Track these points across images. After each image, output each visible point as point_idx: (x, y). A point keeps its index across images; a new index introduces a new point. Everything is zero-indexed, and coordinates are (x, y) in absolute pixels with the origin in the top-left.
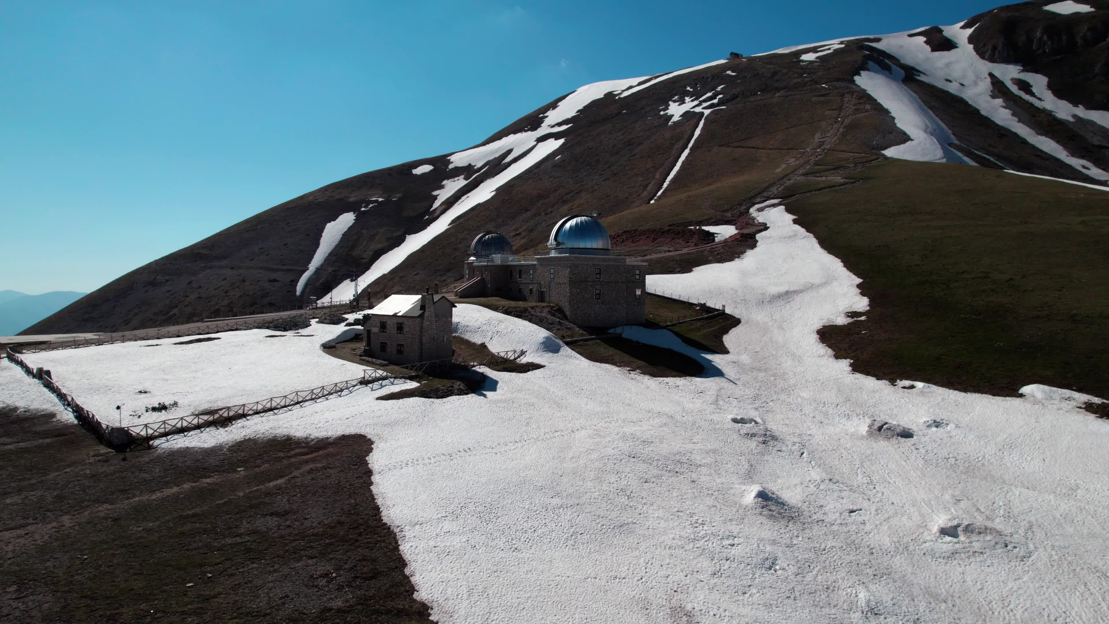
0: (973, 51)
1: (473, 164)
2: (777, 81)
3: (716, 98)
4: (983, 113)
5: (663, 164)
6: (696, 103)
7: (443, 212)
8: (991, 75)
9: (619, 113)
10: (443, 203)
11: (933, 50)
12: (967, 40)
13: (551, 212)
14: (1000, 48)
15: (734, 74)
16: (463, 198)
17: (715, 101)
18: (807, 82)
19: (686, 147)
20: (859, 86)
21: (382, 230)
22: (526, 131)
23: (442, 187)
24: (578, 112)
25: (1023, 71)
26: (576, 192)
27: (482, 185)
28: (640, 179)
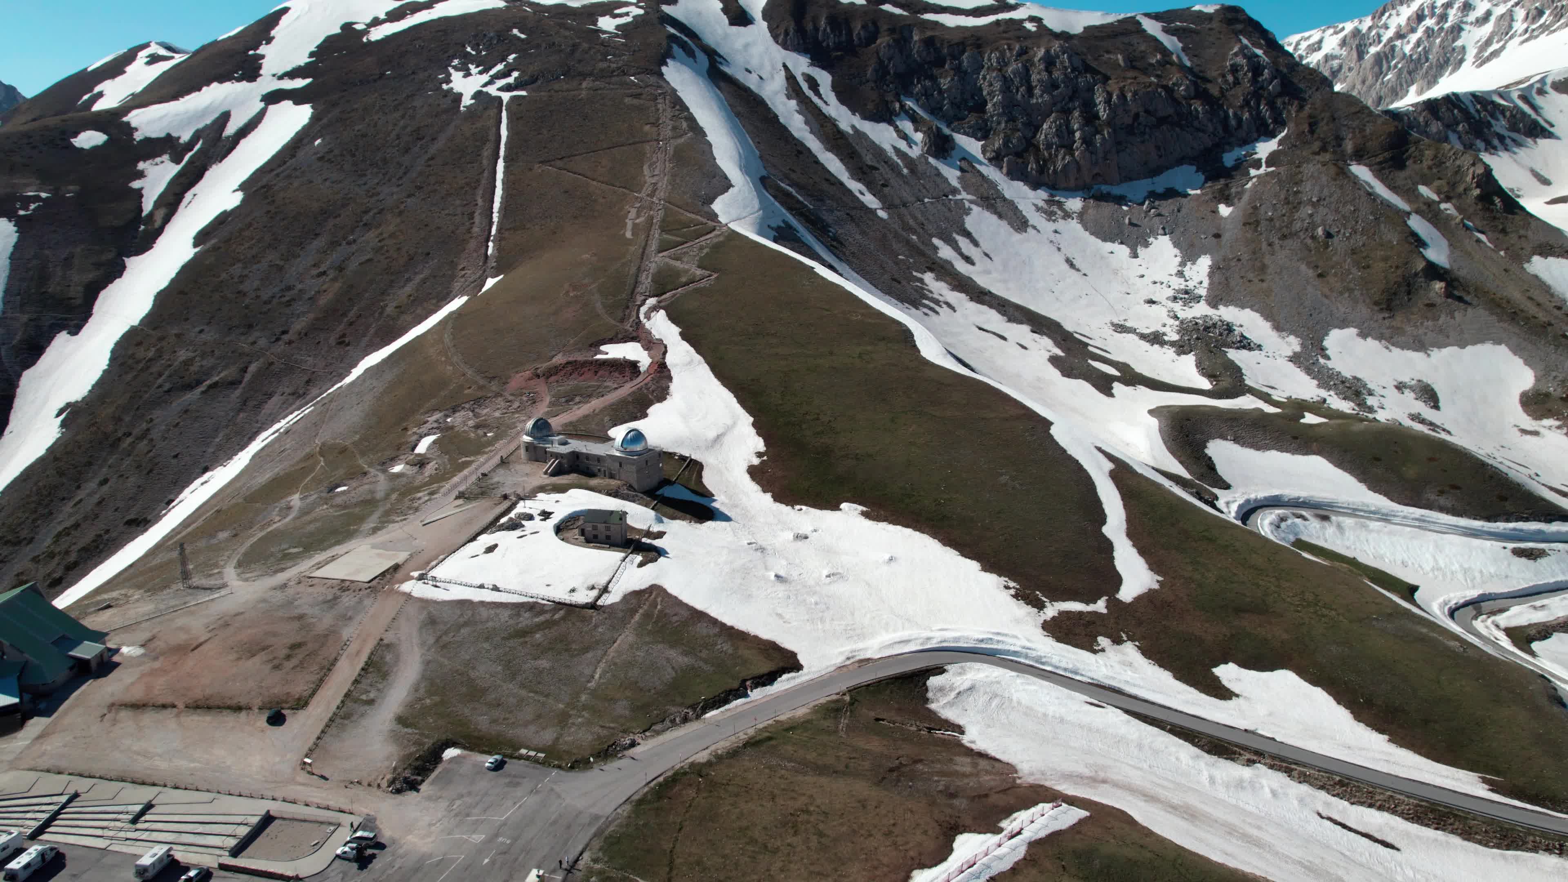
0: (767, 30)
1: (175, 134)
2: (580, 61)
3: (510, 75)
4: (782, 120)
5: (478, 181)
6: (485, 78)
7: (167, 219)
8: (785, 66)
9: (382, 75)
10: (158, 204)
11: (732, 24)
12: (760, 15)
13: (355, 241)
14: (791, 34)
15: (523, 36)
16: (188, 196)
17: (510, 80)
18: (613, 71)
19: (498, 157)
20: (668, 83)
21: (79, 250)
22: (239, 80)
23: (141, 175)
24: (312, 55)
25: (812, 65)
26: (375, 211)
27: (208, 174)
28: (458, 202)
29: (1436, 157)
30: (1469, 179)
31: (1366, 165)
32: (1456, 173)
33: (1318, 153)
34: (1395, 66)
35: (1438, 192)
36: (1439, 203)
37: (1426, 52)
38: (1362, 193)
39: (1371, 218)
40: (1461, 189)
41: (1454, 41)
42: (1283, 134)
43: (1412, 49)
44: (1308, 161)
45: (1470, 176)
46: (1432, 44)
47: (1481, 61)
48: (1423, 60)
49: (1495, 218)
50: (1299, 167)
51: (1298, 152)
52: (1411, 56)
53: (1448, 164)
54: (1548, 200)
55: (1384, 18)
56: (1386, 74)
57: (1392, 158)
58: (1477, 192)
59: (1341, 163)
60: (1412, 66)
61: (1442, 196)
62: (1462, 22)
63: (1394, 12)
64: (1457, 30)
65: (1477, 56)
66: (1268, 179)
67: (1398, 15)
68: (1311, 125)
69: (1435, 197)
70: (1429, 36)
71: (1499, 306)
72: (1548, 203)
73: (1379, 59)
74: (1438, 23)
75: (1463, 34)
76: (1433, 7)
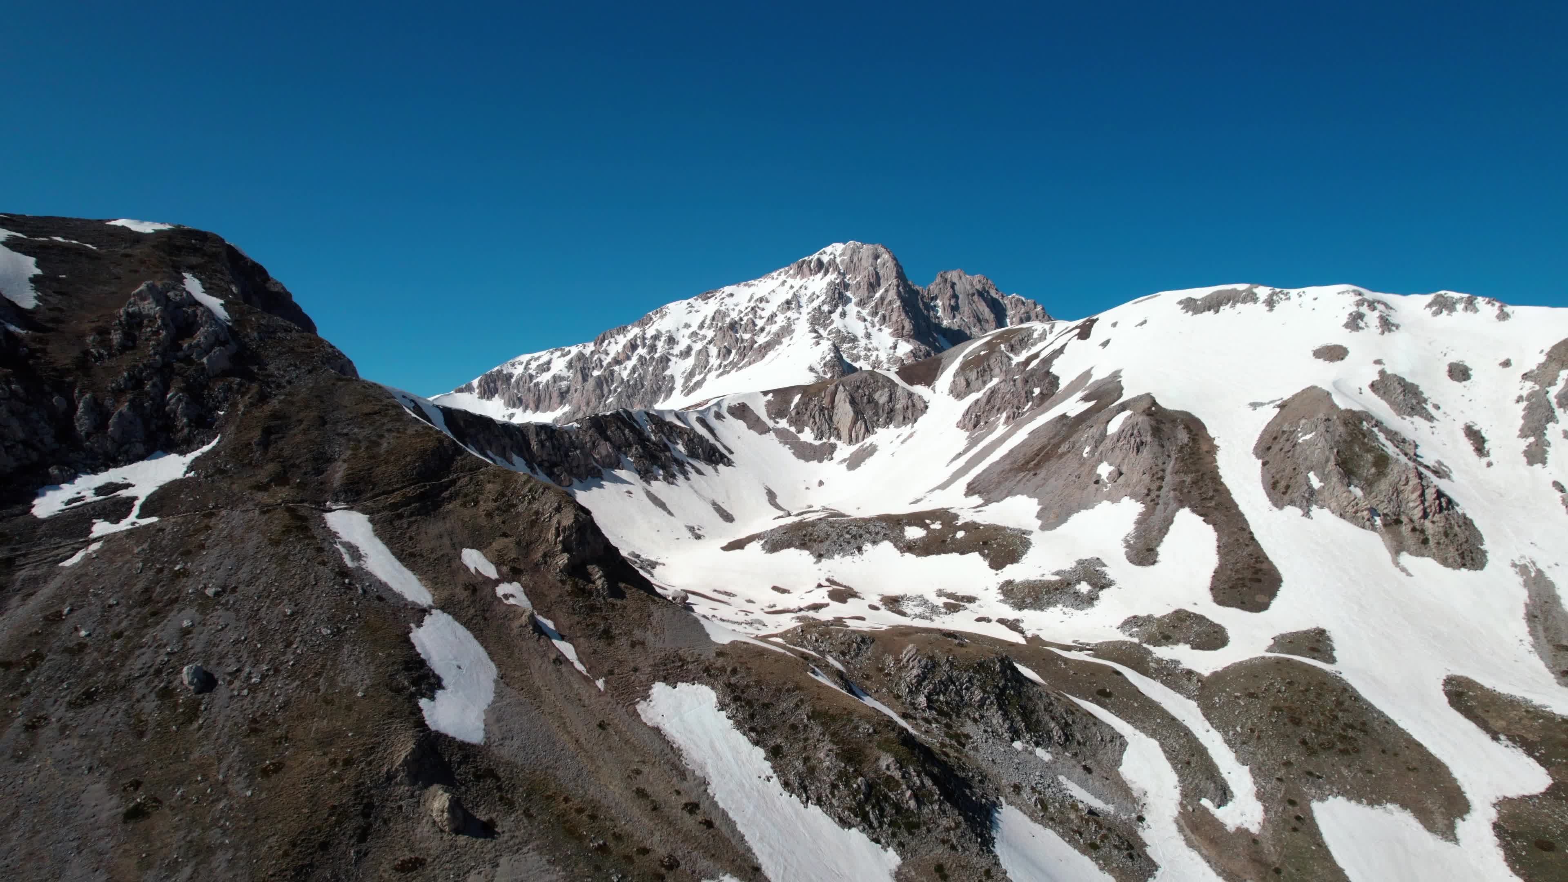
29: (502, 494)
30: (551, 535)
31: (364, 511)
32: (533, 524)
33: (262, 487)
34: (615, 391)
35: (498, 563)
36: (497, 582)
37: (642, 378)
38: (325, 572)
39: (326, 631)
40: (538, 555)
41: (664, 370)
42: (206, 448)
43: (629, 375)
44: (233, 502)
45: (553, 531)
46: (646, 371)
47: (688, 390)
48: (640, 387)
49: (593, 608)
50: (211, 515)
51: (224, 485)
52: (628, 381)
53: (520, 509)
54: (725, 544)
55: (605, 344)
56: (608, 398)
57: (421, 497)
58: (563, 560)
59: (305, 509)
60: (630, 391)
61: (505, 569)
62: (668, 353)
63: (612, 340)
64: (665, 360)
65: (685, 386)
66: (131, 542)
67: (616, 343)
68: (267, 432)
69: (491, 572)
70: (642, 364)
71: (572, 833)
72: (725, 549)
73: (600, 382)
74: (649, 353)
75: (670, 364)
76: (644, 339)
